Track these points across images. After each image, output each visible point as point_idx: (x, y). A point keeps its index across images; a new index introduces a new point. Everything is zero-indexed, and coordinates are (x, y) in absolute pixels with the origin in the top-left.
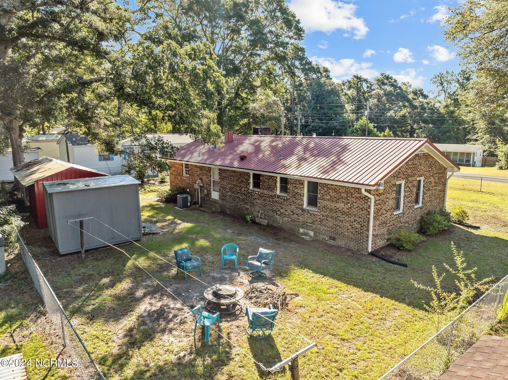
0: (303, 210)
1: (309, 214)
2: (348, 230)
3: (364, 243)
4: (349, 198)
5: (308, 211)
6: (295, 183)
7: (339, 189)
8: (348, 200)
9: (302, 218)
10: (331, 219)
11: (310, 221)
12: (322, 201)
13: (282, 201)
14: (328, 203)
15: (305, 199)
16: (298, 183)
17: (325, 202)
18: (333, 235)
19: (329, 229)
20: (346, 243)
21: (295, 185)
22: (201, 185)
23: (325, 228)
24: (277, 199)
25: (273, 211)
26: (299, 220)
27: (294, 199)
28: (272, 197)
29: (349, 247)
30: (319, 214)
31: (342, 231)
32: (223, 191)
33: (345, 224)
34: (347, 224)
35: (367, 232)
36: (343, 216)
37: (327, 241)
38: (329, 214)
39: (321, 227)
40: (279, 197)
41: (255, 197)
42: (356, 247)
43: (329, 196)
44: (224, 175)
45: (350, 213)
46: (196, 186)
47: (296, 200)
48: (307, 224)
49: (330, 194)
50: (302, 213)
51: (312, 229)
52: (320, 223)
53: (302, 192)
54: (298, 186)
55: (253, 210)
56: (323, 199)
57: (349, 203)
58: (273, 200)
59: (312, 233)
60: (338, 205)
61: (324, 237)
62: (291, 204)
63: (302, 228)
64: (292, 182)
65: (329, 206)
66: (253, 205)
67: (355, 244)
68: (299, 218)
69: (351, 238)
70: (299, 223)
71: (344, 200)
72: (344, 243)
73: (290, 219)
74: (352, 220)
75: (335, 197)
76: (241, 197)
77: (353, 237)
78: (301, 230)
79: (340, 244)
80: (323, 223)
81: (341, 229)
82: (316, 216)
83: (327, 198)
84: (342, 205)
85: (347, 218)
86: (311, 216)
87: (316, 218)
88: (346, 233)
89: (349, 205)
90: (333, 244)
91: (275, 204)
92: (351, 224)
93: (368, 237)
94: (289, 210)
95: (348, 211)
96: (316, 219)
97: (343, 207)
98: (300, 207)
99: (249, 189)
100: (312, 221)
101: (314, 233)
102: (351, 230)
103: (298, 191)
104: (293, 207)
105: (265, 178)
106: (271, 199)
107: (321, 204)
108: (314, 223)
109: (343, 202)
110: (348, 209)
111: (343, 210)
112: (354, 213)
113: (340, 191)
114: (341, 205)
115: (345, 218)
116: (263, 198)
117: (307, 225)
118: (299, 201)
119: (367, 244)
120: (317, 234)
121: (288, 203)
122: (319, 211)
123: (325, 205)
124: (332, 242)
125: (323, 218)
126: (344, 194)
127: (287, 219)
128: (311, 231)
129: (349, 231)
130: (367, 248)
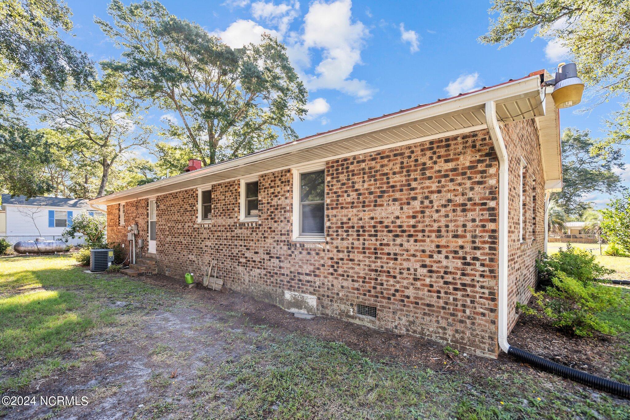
0: (290, 245)
1: (304, 252)
2: (415, 279)
3: (479, 320)
4: (414, 184)
5: (302, 245)
6: (272, 184)
7: (382, 166)
8: (413, 189)
9: (289, 265)
10: (361, 257)
11: (307, 269)
12: (335, 212)
13: (249, 232)
14: (351, 212)
15: (296, 217)
16: (279, 183)
17: (345, 211)
18: (370, 301)
19: (356, 285)
20: (413, 323)
21: (272, 190)
22: (136, 232)
23: (345, 284)
24: (240, 231)
25: (233, 258)
26: (283, 271)
27: (271, 223)
28: (230, 229)
29: (422, 333)
30: (328, 247)
31: (398, 287)
32: (162, 237)
33: (406, 265)
34: (414, 264)
35: (488, 282)
36: (399, 241)
37: (353, 317)
38: (356, 243)
39: (335, 282)
40: (242, 225)
41: (203, 236)
42: (450, 332)
43: (354, 195)
44: (162, 207)
45: (420, 227)
46: (130, 237)
47: (276, 224)
48: (301, 277)
49: (357, 186)
50: (289, 252)
51: (311, 289)
52: (331, 270)
53: (288, 201)
54: (279, 189)
55: (200, 263)
56: (338, 206)
57: (415, 199)
58: (233, 234)
59: (312, 301)
60: (379, 213)
61: (343, 307)
62: (266, 235)
63: (289, 289)
64: (267, 185)
65: (355, 220)
66: (201, 252)
67: (443, 323)
68: (282, 264)
69: (429, 305)
70: (282, 278)
71: (397, 195)
72: (404, 320)
73: (264, 272)
74: (429, 246)
75: (371, 193)
76: (183, 242)
77: (434, 301)
78: (288, 295)
79: (390, 326)
80: (340, 271)
81: (392, 281)
82: (322, 254)
83: (349, 200)
84: (395, 209)
85: (411, 245)
86: (308, 257)
87: (323, 258)
88: (410, 292)
89: (416, 205)
90: (370, 325)
91: (236, 242)
92: (428, 261)
93: (493, 297)
94: (261, 251)
95: (412, 222)
96: (322, 262)
97: (397, 213)
98: (283, 238)
99: (194, 223)
100: (312, 268)
101: (319, 299)
102: (428, 281)
103: (280, 202)
104: (270, 241)
105: (218, 193)
106: (228, 234)
107: (334, 220)
108: (317, 272)
109: (395, 200)
110: (414, 217)
111: (398, 222)
112: (435, 226)
113: (386, 170)
114: (391, 209)
115: (406, 245)
116: (216, 235)
117: (300, 280)
118: (282, 224)
119: (493, 322)
120: (326, 301)
121: (260, 234)
122: (328, 239)
123: (345, 220)
124: (366, 321)
125: (341, 255)
126: (398, 177)
127: (258, 271)
128: (311, 293)
129: (418, 284)
130: (493, 337)
